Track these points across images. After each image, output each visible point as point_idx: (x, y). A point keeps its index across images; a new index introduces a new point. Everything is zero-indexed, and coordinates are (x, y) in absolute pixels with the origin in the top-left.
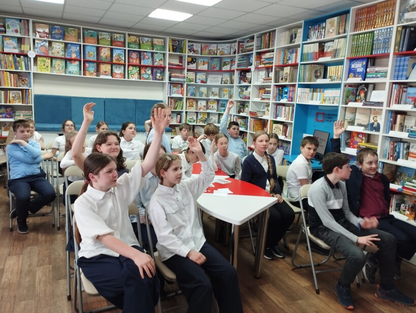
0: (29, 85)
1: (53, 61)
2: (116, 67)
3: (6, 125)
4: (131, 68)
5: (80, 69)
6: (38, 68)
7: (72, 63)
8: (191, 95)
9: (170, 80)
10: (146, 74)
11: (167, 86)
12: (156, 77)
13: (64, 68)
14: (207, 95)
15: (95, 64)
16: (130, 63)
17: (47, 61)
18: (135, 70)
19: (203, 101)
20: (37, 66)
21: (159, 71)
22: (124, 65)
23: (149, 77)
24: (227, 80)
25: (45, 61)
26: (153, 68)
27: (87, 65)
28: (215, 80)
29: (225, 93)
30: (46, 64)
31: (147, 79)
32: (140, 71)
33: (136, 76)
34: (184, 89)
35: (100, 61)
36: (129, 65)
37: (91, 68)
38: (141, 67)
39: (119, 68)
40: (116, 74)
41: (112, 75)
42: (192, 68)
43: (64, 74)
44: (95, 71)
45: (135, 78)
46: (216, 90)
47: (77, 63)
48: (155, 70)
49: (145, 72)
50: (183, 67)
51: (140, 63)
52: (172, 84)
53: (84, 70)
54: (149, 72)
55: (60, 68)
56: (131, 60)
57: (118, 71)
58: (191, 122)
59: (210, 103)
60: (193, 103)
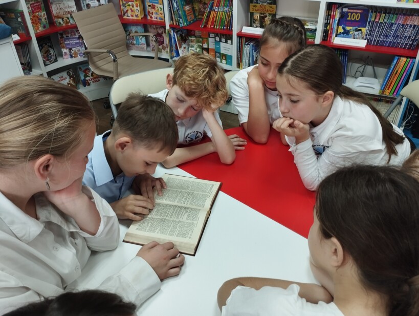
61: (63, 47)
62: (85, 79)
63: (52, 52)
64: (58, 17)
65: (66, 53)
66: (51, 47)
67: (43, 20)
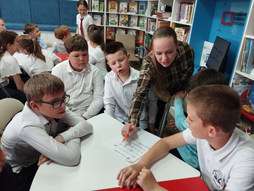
19: (124, 3)
58: (113, 24)
59: (131, 6)
60: (114, 5)
67: (112, 35)
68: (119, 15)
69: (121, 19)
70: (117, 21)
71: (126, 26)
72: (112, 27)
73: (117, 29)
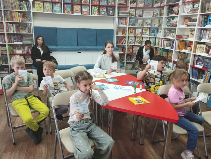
0: (30, 20)
1: (44, 4)
2: (84, 7)
3: (18, 46)
4: (93, 7)
5: (61, 9)
6: (35, 9)
7: (56, 5)
8: (132, 25)
9: (118, 15)
10: (103, 11)
11: (116, 19)
12: (109, 14)
13: (51, 9)
14: (143, 25)
15: (71, 5)
16: (93, 4)
17: (40, 4)
18: (96, 9)
19: (139, 29)
20: (34, 7)
21: (111, 9)
22: (89, 5)
23: (105, 14)
24: (158, 14)
25: (39, 4)
26: (107, 7)
27: (66, 6)
28: (148, 15)
29: (156, 23)
30: (40, 6)
31: (104, 15)
32: (99, 9)
33: (97, 13)
34: (127, 21)
35: (73, 3)
36: (92, 6)
37: (68, 8)
38: (99, 6)
39: (86, 8)
40: (84, 12)
41: (81, 13)
42: (133, 6)
43: (51, 13)
44: (71, 10)
45: (96, 14)
46: (149, 21)
47: (59, 5)
48: (109, 9)
49: (103, 10)
50: (127, 6)
51: (99, 4)
52: (120, 18)
53: (64, 10)
54: (105, 10)
55: (49, 9)
56: (93, 2)
57: (85, 10)
58: (131, 43)
59: (144, 31)
60: (132, 31)
61: (133, 58)
62: (136, 68)
63: (130, 59)
64: (134, 51)
65: (133, 60)
66: (130, 57)
67: (130, 51)
68: (135, 37)
69: (137, 40)
70: (134, 41)
71: (140, 44)
72: (130, 46)
73: (134, 47)
